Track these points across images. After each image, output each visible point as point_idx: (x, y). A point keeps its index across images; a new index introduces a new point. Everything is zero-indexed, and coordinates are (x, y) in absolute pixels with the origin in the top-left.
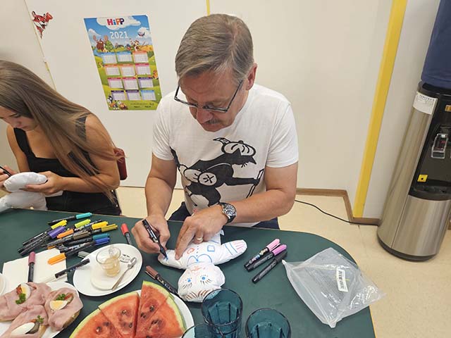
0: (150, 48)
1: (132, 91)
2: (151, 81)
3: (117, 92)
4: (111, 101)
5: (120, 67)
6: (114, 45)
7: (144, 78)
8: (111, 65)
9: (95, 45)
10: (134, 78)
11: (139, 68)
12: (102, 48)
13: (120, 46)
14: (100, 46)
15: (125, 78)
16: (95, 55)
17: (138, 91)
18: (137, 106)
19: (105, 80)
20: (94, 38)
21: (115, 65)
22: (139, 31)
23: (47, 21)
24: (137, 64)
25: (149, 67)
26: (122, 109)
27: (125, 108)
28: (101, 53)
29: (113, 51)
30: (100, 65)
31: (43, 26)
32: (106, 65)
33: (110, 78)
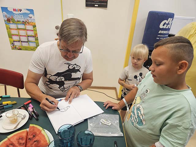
0: (34, 24)
1: (24, 42)
2: (34, 38)
3: (16, 41)
4: (13, 45)
5: (19, 31)
6: (16, 20)
7: (30, 37)
8: (14, 29)
9: (6, 19)
10: (25, 36)
11: (28, 32)
12: (10, 21)
13: (19, 21)
15: (21, 36)
16: (6, 24)
17: (27, 42)
18: (26, 49)
19: (10, 36)
20: (6, 16)
21: (16, 29)
22: (29, 16)
24: (28, 30)
25: (33, 32)
26: (18, 49)
27: (20, 49)
28: (9, 23)
29: (15, 23)
30: (9, 29)
32: (11, 29)
33: (13, 35)
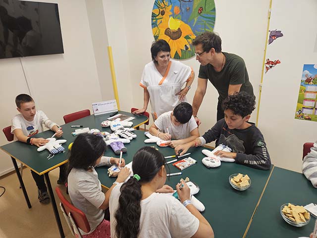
3: (307, 108)
4: (300, 113)
8: (311, 92)
9: (305, 79)
12: (310, 82)
14: (308, 81)
16: (301, 85)
19: (301, 100)
20: (306, 75)
23: (275, 64)
26: (306, 119)
27: (309, 119)
28: (307, 84)
30: (303, 91)
31: (271, 67)
32: (308, 92)
33: (306, 100)
